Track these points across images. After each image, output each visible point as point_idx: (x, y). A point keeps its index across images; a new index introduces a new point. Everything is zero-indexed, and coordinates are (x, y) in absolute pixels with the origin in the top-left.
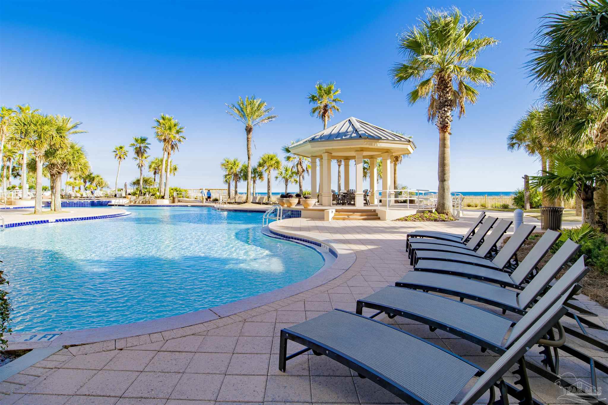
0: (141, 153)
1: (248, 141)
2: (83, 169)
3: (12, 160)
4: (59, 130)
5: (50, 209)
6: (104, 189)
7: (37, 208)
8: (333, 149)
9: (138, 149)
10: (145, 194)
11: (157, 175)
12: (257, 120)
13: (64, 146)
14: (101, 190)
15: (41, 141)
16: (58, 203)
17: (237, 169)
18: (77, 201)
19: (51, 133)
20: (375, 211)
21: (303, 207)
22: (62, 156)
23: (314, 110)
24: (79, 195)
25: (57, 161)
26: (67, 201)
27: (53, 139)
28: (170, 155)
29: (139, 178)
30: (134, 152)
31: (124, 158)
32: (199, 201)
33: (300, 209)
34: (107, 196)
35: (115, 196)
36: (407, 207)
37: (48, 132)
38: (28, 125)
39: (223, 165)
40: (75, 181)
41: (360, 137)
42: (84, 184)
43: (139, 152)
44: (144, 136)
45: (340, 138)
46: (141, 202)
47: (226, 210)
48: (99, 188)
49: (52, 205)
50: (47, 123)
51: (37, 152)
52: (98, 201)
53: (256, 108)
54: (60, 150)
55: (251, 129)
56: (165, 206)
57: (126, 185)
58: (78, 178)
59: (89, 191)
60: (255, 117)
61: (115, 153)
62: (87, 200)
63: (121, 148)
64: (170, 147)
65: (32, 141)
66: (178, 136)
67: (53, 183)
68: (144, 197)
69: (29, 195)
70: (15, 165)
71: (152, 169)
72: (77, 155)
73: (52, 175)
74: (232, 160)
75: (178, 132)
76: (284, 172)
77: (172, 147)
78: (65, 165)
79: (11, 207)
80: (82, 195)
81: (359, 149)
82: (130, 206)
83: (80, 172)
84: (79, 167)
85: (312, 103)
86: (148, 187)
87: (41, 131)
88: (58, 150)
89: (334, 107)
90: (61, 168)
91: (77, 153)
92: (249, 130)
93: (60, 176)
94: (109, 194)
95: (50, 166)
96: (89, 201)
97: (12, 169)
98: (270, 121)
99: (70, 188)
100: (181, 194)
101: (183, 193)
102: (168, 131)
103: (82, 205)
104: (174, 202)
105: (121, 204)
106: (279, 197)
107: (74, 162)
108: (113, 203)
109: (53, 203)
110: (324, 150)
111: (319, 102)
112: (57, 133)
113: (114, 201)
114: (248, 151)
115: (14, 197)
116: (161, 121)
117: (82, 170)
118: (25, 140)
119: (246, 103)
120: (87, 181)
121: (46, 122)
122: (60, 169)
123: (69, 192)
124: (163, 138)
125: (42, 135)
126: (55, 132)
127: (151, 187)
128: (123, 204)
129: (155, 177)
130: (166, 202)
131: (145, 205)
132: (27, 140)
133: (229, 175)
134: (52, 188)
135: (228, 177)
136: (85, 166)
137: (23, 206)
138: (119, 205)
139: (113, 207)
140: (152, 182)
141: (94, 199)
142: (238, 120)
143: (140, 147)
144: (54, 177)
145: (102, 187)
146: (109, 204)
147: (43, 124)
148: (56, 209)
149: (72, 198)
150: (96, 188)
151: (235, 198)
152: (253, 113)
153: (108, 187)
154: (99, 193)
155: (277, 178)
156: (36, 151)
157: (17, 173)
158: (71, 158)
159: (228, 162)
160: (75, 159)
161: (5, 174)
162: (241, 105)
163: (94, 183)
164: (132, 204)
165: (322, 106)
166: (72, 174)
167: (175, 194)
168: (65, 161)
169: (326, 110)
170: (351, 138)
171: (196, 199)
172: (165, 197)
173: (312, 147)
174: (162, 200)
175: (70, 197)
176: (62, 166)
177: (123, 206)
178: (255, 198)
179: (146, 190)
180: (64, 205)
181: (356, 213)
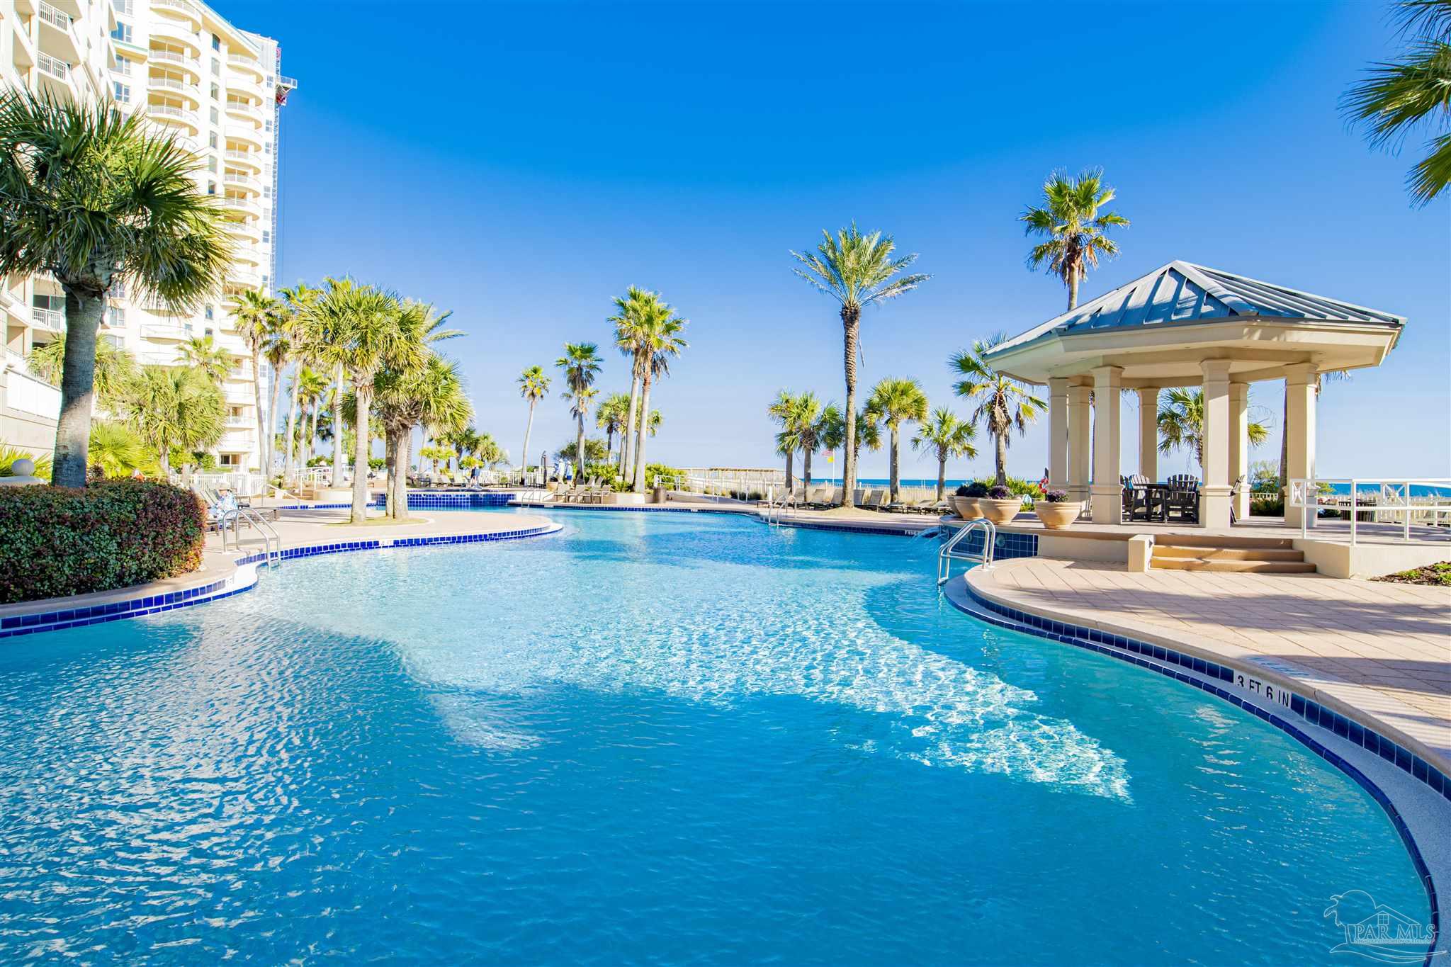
0: (582, 382)
1: (847, 344)
2: (456, 416)
3: (318, 401)
4: (406, 323)
5: (384, 513)
6: (497, 467)
7: (357, 509)
8: (1128, 354)
9: (575, 372)
10: (587, 480)
11: (614, 435)
12: (872, 289)
13: (417, 362)
14: (491, 469)
15: (367, 351)
16: (401, 499)
17: (811, 419)
18: (443, 493)
19: (387, 330)
20: (1289, 544)
21: (1042, 526)
22: (410, 386)
23: (1039, 255)
24: (446, 480)
25: (399, 397)
26: (422, 493)
27: (391, 345)
28: (647, 386)
29: (575, 441)
30: (566, 380)
31: (542, 396)
32: (715, 499)
33: (1033, 532)
34: (504, 483)
35: (522, 482)
36: (1402, 536)
37: (381, 327)
38: (340, 314)
39: (774, 408)
40: (439, 448)
41: (1232, 313)
42: (458, 455)
43: (578, 379)
44: (588, 341)
45: (1160, 321)
46: (580, 498)
47: (794, 524)
48: (488, 464)
49: (389, 503)
50: (380, 307)
51: (359, 376)
52: (487, 495)
53: (868, 257)
54: (407, 371)
55: (856, 312)
56: (636, 510)
57: (544, 458)
58: (445, 442)
59: (468, 471)
60: (866, 282)
61: (521, 384)
62: (463, 491)
63: (535, 371)
64: (648, 365)
65: (347, 351)
66: (667, 341)
67: (392, 451)
68: (588, 485)
69: (346, 479)
70: (323, 411)
71: (602, 421)
72: (444, 382)
73: (390, 433)
74: (798, 398)
75: (668, 329)
76: (936, 426)
77: (655, 367)
78: (419, 409)
79: (311, 504)
80: (452, 480)
81: (1217, 355)
82: (556, 507)
83: (450, 424)
84: (448, 411)
85: (1032, 233)
86: (594, 463)
87: (367, 327)
88: (402, 372)
89: (1101, 242)
90: (409, 414)
91: (442, 378)
92: (850, 316)
93: (406, 434)
94: (509, 478)
95: (386, 410)
96: (468, 494)
97: (318, 421)
98: (903, 291)
99: (429, 463)
100: (669, 480)
101: (675, 478)
102: (646, 327)
103: (452, 504)
104: (655, 500)
105: (536, 502)
106: (954, 494)
107: (435, 401)
108: (518, 499)
109: (390, 497)
110: (1099, 357)
111: (1058, 228)
112: (402, 330)
113: (521, 496)
114: (848, 371)
115: (319, 482)
116: (630, 303)
117: (454, 418)
118: (333, 349)
119: (842, 243)
120: (463, 448)
121: (377, 305)
122: (406, 418)
123: (426, 473)
124: (634, 345)
125: (369, 335)
126: (397, 328)
127: (601, 463)
128: (541, 502)
129: (610, 438)
130: (639, 498)
131: (590, 506)
132: (336, 348)
133: (790, 433)
134: (390, 462)
135: (788, 439)
136: (461, 410)
137: (335, 504)
138: (532, 506)
139: (519, 509)
140: (602, 452)
141: (477, 489)
142: (821, 290)
143: (580, 368)
144: (393, 436)
145: (494, 463)
146: (509, 501)
147: (370, 310)
148: (396, 514)
149: (433, 486)
150: (481, 464)
151: (805, 492)
152: (861, 271)
153: (506, 463)
154: (487, 475)
155: (916, 441)
156: (356, 375)
157: (327, 430)
158: (430, 389)
159: (787, 401)
160: (440, 392)
161: (303, 431)
162: (830, 254)
163: (478, 454)
164: (561, 502)
165: (1064, 240)
166: (433, 429)
167: (656, 481)
168: (418, 397)
169: (1075, 250)
170: (1198, 318)
171: (705, 493)
172: (637, 488)
173: (1067, 350)
174: (629, 494)
175: (428, 482)
176: (412, 409)
177: (541, 506)
178: (857, 494)
179: (590, 471)
180: (414, 502)
181: (1225, 550)
